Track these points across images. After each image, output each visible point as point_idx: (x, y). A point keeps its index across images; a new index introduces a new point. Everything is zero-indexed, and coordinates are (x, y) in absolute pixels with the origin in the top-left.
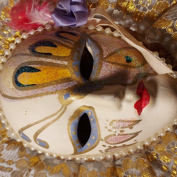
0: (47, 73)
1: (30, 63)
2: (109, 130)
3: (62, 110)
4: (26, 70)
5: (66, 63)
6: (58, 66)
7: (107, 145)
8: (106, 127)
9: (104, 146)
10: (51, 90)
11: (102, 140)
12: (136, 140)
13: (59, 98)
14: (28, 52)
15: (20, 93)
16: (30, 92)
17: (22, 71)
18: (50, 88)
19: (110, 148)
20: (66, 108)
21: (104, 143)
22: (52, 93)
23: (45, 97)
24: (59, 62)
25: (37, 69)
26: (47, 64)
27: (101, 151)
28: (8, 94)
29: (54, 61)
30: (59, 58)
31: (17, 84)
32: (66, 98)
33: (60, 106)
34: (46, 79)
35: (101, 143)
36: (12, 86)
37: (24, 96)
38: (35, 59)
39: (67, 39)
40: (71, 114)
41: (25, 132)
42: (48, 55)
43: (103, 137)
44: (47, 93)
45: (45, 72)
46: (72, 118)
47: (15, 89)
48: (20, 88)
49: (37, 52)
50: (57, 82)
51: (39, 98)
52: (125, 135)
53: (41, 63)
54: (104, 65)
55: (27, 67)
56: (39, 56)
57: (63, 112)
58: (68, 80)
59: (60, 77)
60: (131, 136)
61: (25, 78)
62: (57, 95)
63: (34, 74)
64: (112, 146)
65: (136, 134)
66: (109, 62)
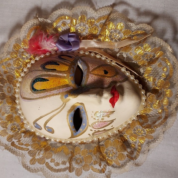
0: (53, 82)
1: (42, 75)
2: (94, 119)
3: (63, 106)
4: (39, 80)
5: (65, 75)
6: (60, 77)
7: (94, 130)
8: (92, 117)
9: (91, 130)
10: (56, 93)
11: (90, 126)
12: (112, 126)
13: (61, 98)
14: (40, 69)
15: (35, 95)
16: (42, 95)
17: (37, 81)
18: (55, 92)
19: (96, 132)
20: (65, 104)
21: (91, 128)
22: (57, 94)
23: (52, 97)
24: (61, 75)
25: (46, 79)
26: (53, 76)
27: (89, 134)
28: (27, 97)
29: (58, 74)
30: (61, 72)
31: (33, 89)
32: (66, 98)
33: (62, 103)
34: (52, 85)
35: (90, 128)
36: (30, 91)
37: (38, 97)
38: (45, 73)
39: (66, 60)
40: (69, 108)
41: (38, 122)
42: (54, 70)
43: (90, 124)
44: (53, 95)
45: (52, 81)
46: (70, 111)
47: (32, 93)
48: (36, 92)
49: (46, 69)
50: (60, 87)
51: (48, 98)
52: (105, 122)
53: (49, 75)
54: (90, 76)
55: (40, 78)
56: (48, 71)
57: (64, 107)
58: (67, 86)
59: (61, 84)
60: (109, 123)
61: (38, 86)
62: (60, 96)
63: (45, 82)
64: (97, 130)
65: (112, 121)
66: (93, 74)
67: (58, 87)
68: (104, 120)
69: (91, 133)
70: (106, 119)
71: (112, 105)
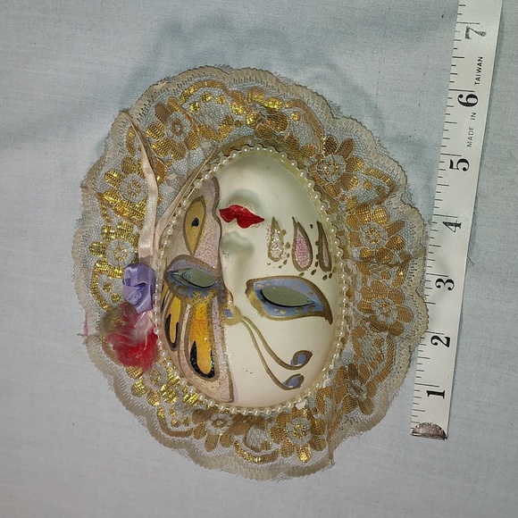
2: (285, 262)
3: (247, 323)
4: (194, 361)
5: (189, 307)
6: (191, 317)
7: (313, 267)
8: (280, 267)
9: (313, 273)
10: (220, 333)
11: (302, 274)
12: (311, 226)
13: (230, 324)
17: (196, 366)
18: (217, 334)
19: (320, 263)
20: (245, 318)
21: (307, 273)
22: (223, 332)
24: (187, 315)
25: (193, 346)
26: (188, 332)
27: (325, 277)
29: (185, 322)
31: (212, 375)
32: (231, 315)
33: (240, 324)
35: (307, 275)
37: (226, 370)
38: (182, 345)
40: (255, 312)
42: (178, 326)
43: (297, 273)
45: (196, 335)
47: (218, 380)
48: (216, 372)
49: (176, 341)
50: (210, 323)
52: (295, 241)
53: (186, 338)
54: (198, 257)
55: (191, 358)
57: (251, 322)
58: (209, 307)
59: (205, 318)
60: (299, 233)
61: (204, 364)
62: (226, 326)
63: (199, 350)
64: (315, 260)
65: (297, 225)
66: (196, 249)
67: (208, 325)
68: (291, 244)
69: (320, 273)
70: (289, 238)
71: (256, 222)
